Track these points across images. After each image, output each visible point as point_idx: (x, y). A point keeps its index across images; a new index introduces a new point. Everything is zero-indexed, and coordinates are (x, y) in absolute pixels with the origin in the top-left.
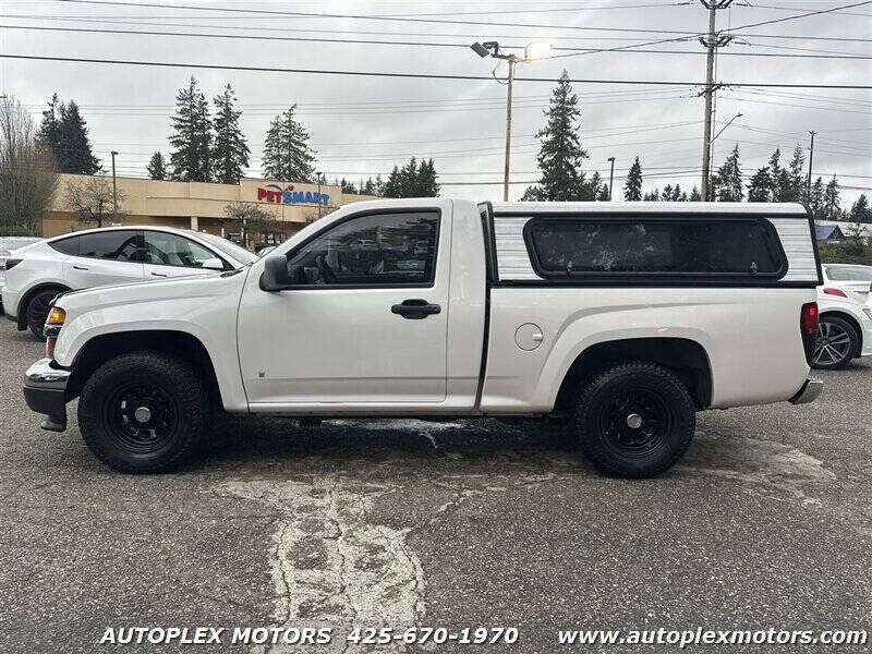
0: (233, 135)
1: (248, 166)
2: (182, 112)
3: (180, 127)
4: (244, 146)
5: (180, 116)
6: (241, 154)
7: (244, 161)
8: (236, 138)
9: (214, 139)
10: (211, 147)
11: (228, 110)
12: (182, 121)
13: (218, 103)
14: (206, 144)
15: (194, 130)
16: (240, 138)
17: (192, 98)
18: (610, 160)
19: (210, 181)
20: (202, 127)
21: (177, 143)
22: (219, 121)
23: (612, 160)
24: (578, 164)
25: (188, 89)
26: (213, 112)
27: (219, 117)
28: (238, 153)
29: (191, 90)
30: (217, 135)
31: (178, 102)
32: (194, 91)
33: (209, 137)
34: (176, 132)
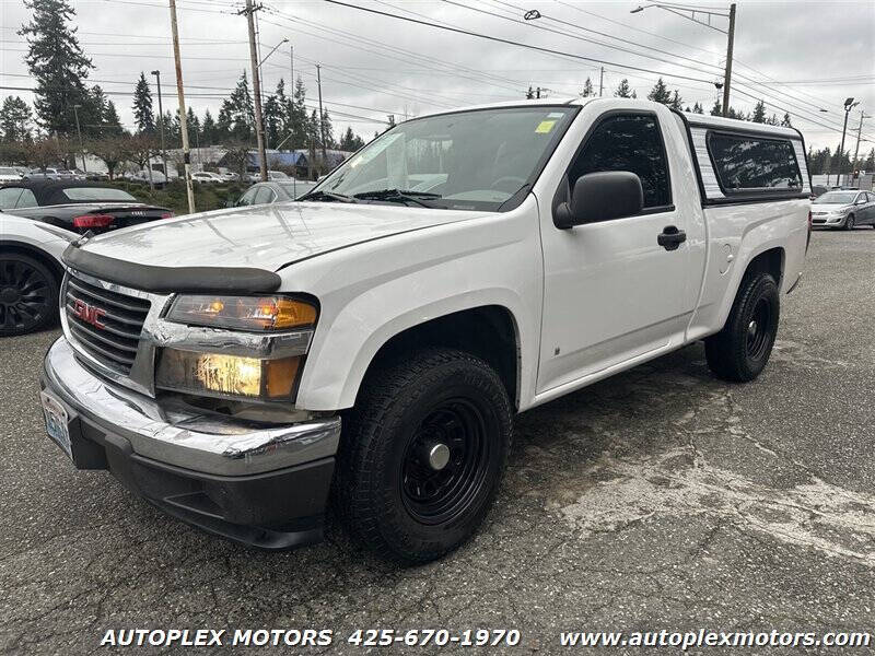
18: (153, 73)
23: (157, 73)
24: (84, 74)
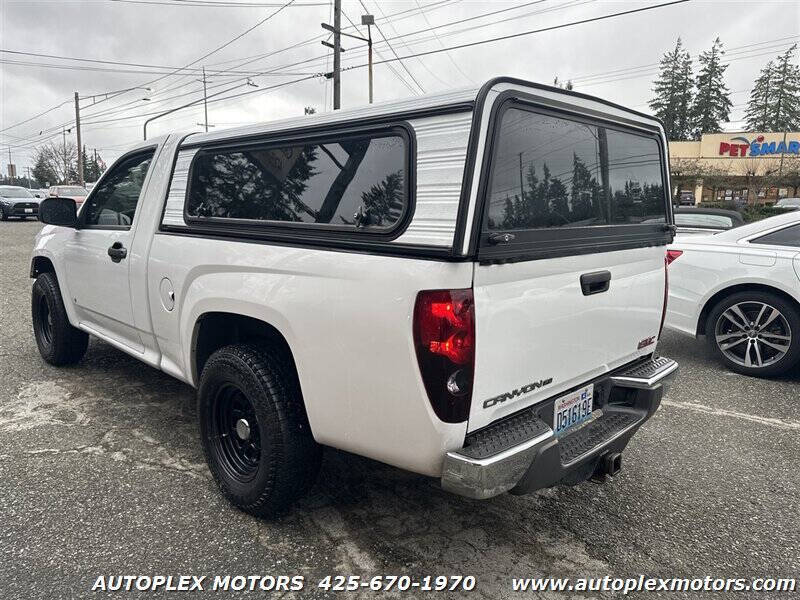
0: (714, 90)
1: (728, 120)
2: (664, 75)
3: (660, 90)
4: (726, 99)
5: (661, 80)
6: (722, 109)
7: (725, 116)
8: (719, 93)
9: (695, 97)
10: (690, 105)
11: (713, 65)
12: (662, 83)
13: (703, 59)
14: (684, 103)
15: (673, 90)
16: (723, 92)
17: (676, 59)
19: (684, 139)
20: (683, 87)
21: (655, 106)
22: (702, 78)
25: (673, 51)
26: (697, 70)
27: (702, 74)
28: (718, 108)
29: (677, 51)
30: (698, 92)
31: (662, 65)
32: (680, 52)
33: (689, 96)
34: (656, 95)
